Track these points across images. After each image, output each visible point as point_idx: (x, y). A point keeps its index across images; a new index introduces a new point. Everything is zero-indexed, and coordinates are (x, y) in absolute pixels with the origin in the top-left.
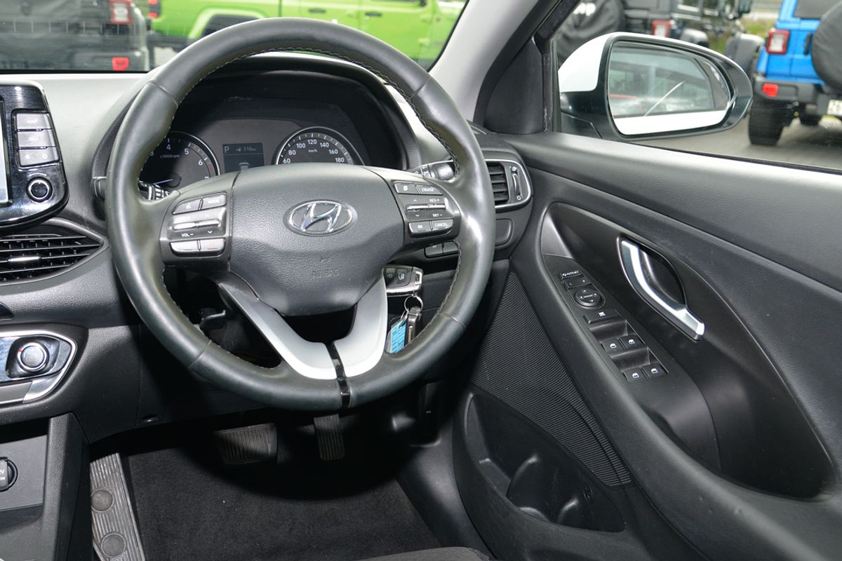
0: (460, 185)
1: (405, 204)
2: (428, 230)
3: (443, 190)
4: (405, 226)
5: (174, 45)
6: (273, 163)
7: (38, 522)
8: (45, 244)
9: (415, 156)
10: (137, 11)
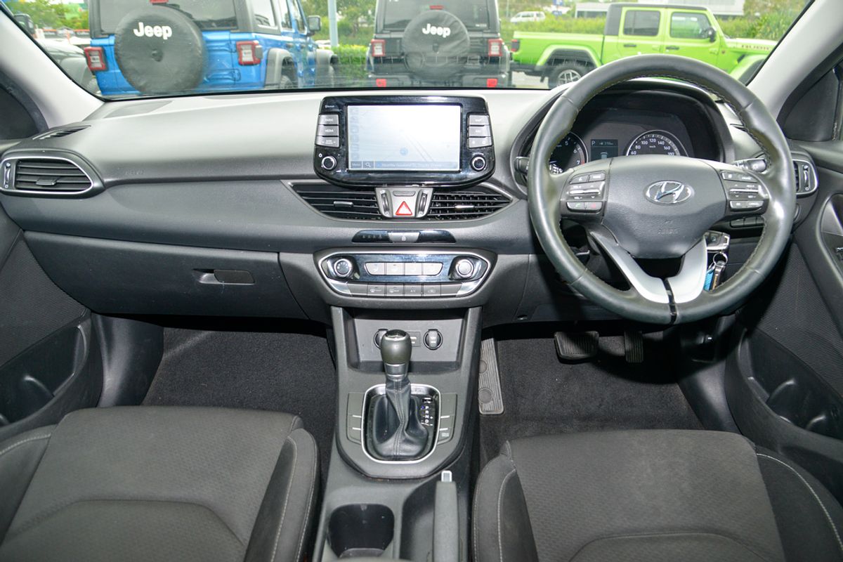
0: (771, 176)
1: (728, 188)
2: (744, 207)
3: (757, 179)
4: (727, 202)
5: (526, 70)
6: (624, 154)
7: (458, 371)
8: (476, 198)
9: (730, 154)
10: (506, 48)
